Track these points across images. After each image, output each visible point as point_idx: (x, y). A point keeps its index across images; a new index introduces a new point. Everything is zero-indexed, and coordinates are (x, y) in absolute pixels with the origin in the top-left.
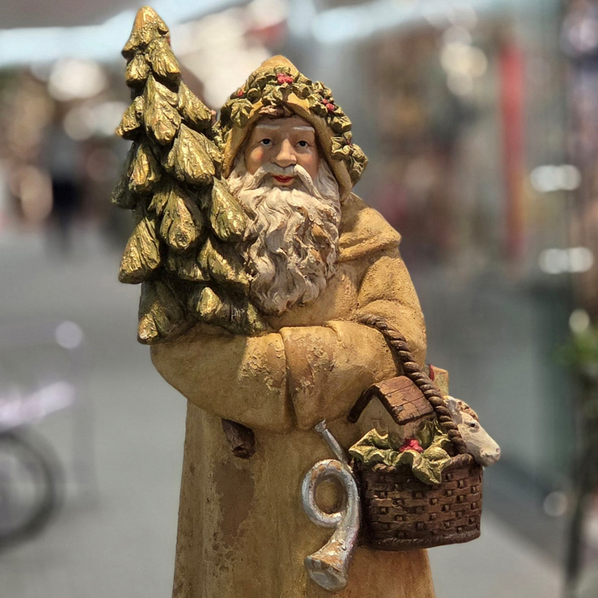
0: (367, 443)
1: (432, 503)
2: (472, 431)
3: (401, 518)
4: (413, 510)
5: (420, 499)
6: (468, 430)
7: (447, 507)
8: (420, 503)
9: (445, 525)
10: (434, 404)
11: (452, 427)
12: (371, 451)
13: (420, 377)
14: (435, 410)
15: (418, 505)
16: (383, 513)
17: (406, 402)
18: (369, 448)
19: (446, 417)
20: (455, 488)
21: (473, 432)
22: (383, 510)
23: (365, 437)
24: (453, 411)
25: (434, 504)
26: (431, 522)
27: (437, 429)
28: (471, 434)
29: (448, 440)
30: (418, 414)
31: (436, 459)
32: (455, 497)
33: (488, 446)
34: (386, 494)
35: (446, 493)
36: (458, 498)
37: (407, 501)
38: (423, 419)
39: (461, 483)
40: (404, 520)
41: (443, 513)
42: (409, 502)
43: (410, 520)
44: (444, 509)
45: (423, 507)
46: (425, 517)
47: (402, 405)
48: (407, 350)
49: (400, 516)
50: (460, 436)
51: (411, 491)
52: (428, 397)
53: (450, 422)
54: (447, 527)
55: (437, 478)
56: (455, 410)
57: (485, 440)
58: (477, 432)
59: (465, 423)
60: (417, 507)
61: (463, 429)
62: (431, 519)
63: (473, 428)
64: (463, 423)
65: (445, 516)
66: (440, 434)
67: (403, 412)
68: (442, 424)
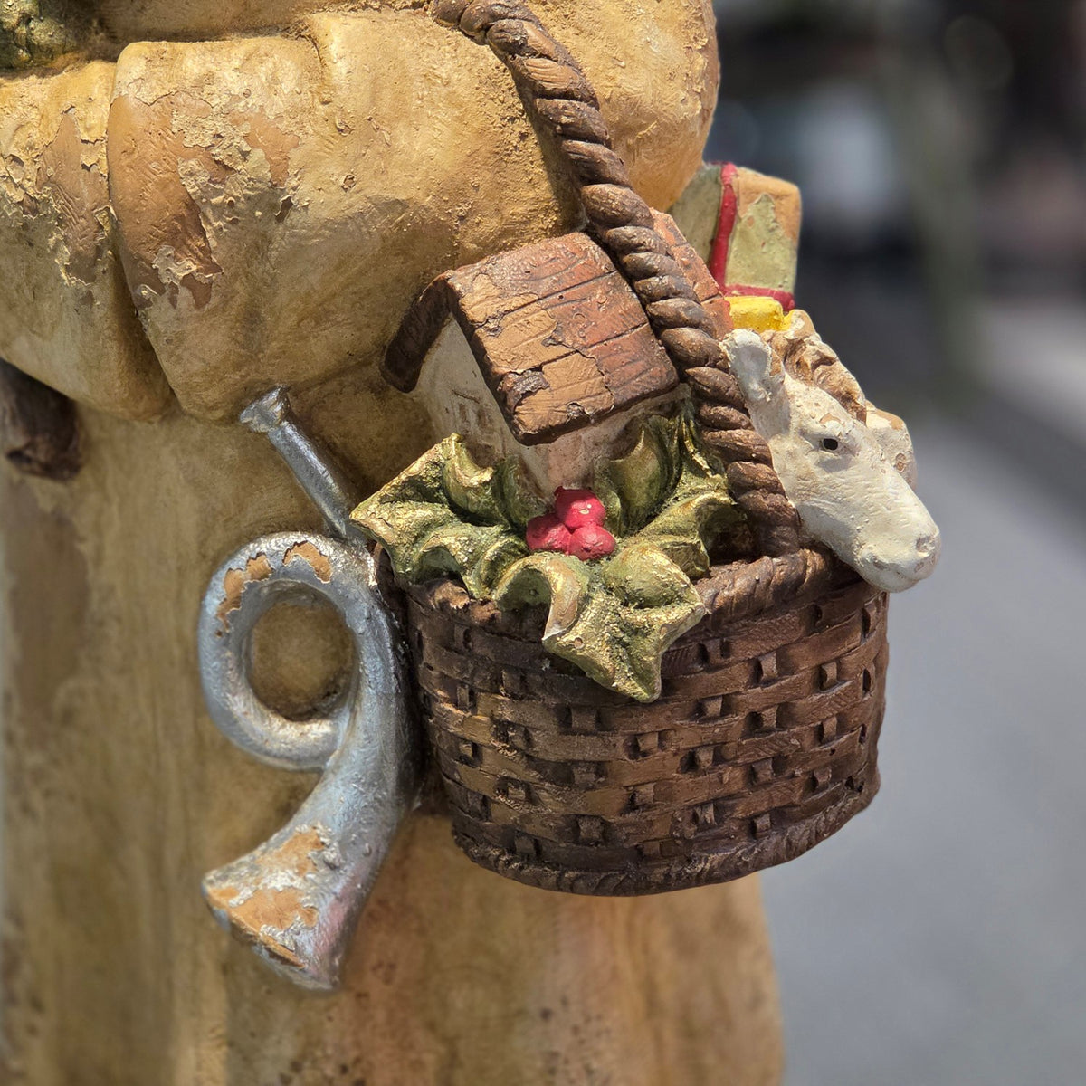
0: (420, 491)
1: (635, 751)
2: (828, 466)
3: (522, 794)
4: (563, 774)
5: (587, 733)
6: (811, 459)
7: (705, 757)
8: (587, 749)
9: (695, 818)
10: (680, 360)
11: (743, 454)
12: (427, 526)
13: (636, 248)
14: (684, 378)
15: (578, 757)
16: (464, 760)
17: (562, 350)
18: (424, 512)
19: (723, 410)
20: (741, 690)
21: (829, 471)
22: (467, 750)
23: (416, 467)
24: (755, 386)
25: (645, 754)
26: (631, 817)
27: (691, 449)
28: (822, 476)
29: (725, 499)
30: (606, 401)
31: (645, 604)
32: (737, 720)
33: (886, 526)
34: (472, 695)
35: (699, 711)
36: (755, 719)
37: (537, 737)
38: (639, 410)
39: (769, 665)
40: (531, 799)
41: (687, 779)
42: (548, 744)
43: (552, 803)
44: (690, 763)
45: (600, 768)
46: (608, 802)
47: (539, 369)
48: (593, 138)
49: (517, 784)
50: (774, 488)
51: (553, 702)
52: (659, 326)
53: (738, 433)
54: (705, 827)
55: (642, 677)
56: (763, 382)
57: (873, 499)
58: (846, 467)
59: (803, 433)
60: (575, 763)
61: (792, 455)
62: (632, 805)
63: (828, 455)
64: (792, 431)
65: (692, 790)
66: (698, 471)
67: (540, 395)
68: (709, 435)
